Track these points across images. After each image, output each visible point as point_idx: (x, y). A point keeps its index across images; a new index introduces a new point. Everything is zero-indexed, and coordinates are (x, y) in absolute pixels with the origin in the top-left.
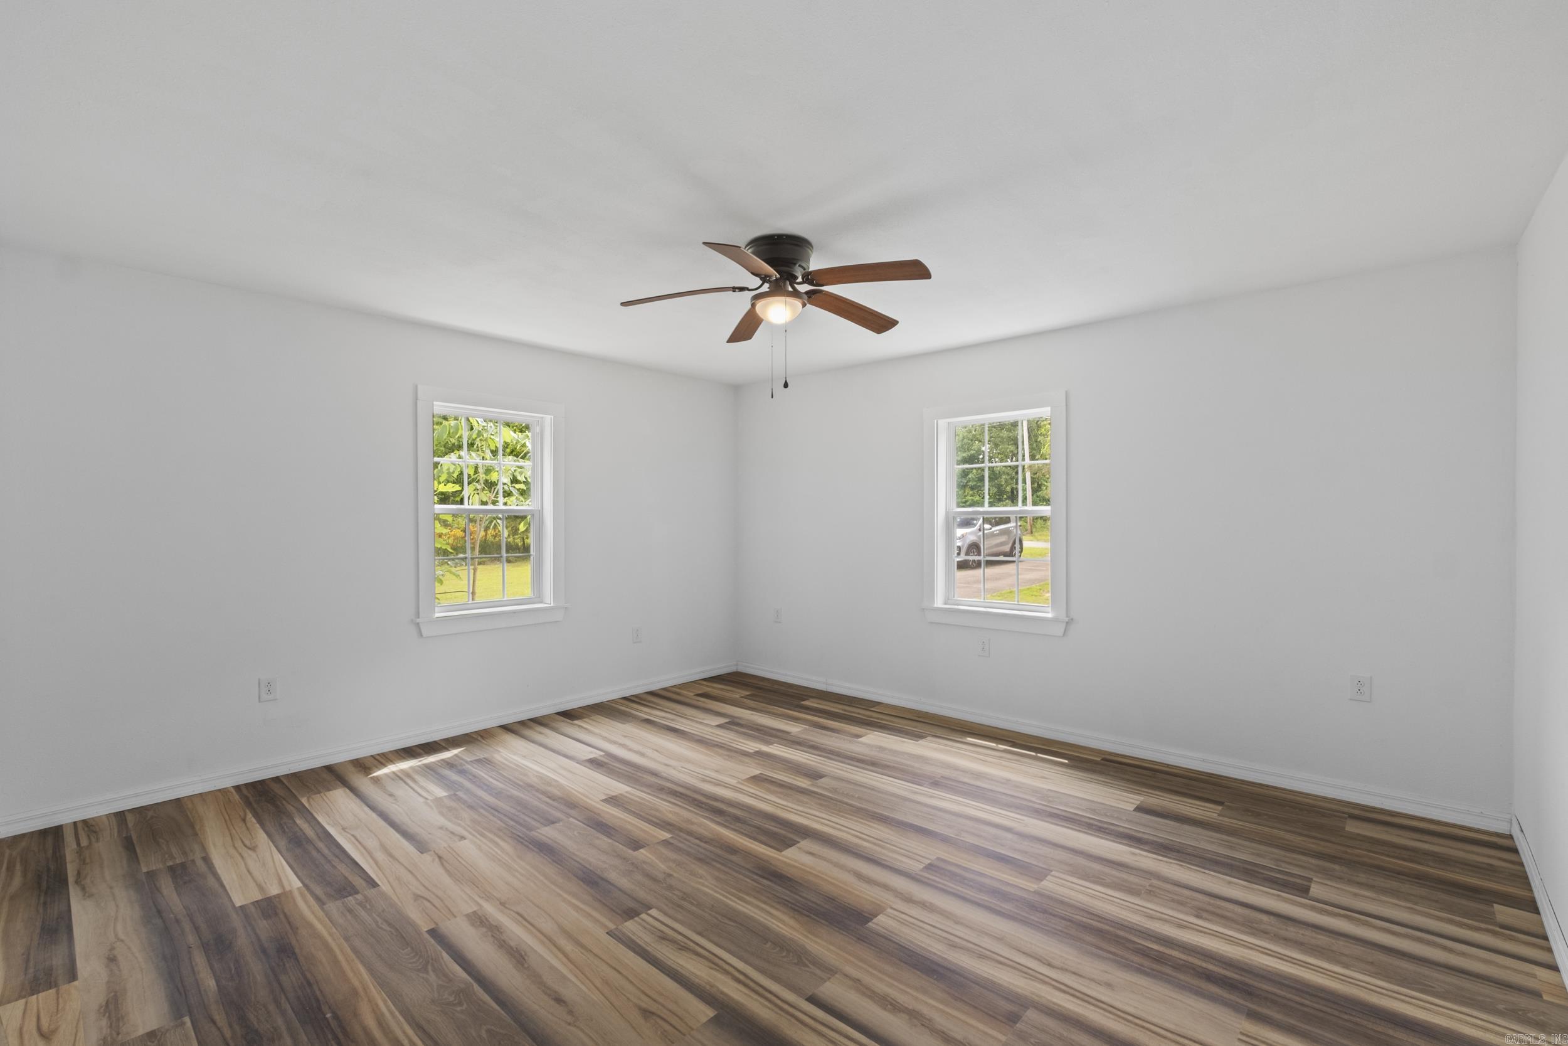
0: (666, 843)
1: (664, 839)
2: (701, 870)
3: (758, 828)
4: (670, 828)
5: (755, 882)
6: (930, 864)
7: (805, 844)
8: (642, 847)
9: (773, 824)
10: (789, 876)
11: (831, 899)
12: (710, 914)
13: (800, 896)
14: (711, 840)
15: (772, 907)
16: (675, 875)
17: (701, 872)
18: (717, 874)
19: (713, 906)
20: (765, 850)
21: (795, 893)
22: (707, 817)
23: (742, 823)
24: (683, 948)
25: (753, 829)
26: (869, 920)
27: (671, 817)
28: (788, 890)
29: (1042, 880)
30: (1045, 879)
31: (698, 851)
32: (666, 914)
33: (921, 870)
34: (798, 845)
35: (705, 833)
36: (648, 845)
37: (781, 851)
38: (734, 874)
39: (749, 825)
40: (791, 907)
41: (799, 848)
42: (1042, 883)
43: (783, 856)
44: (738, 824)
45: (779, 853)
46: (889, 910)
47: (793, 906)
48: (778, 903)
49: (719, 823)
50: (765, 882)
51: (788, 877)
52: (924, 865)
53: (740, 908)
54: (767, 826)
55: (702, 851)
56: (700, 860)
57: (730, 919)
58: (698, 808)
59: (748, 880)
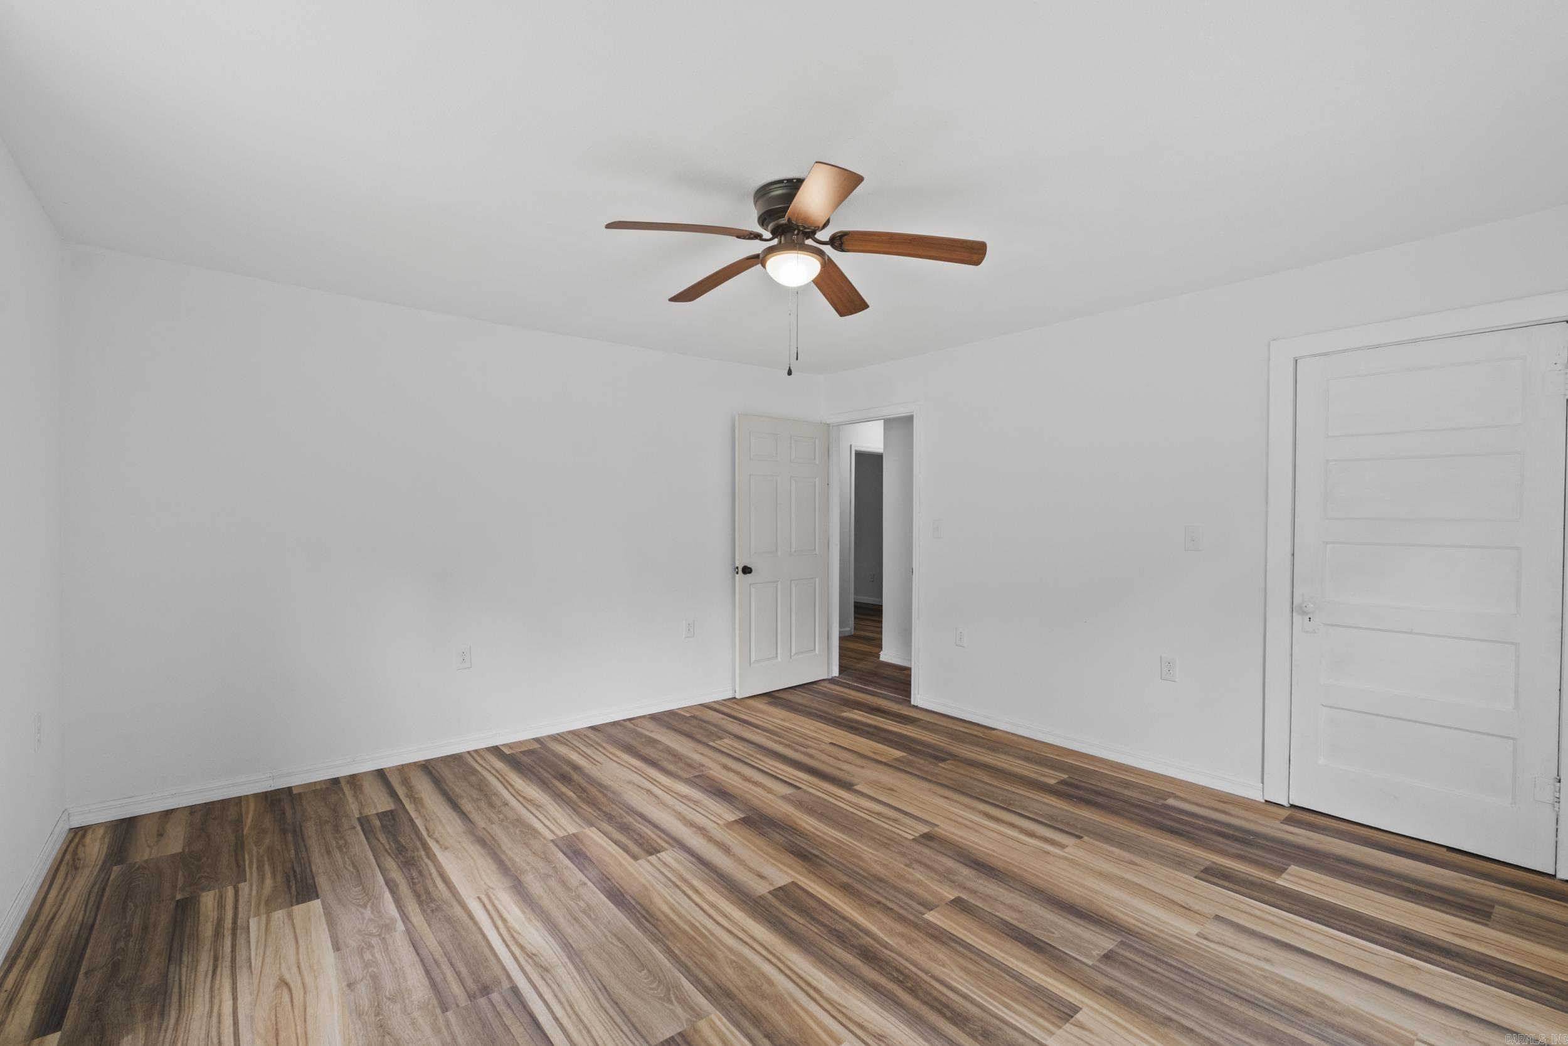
0: (930, 907)
1: (931, 912)
2: (878, 869)
3: (814, 919)
4: (932, 931)
5: (825, 853)
6: (651, 854)
7: (761, 889)
8: (953, 901)
9: (793, 924)
10: (792, 856)
11: (763, 834)
12: (863, 832)
13: (786, 838)
14: (872, 906)
15: (813, 833)
16: (903, 866)
17: (877, 867)
18: (861, 863)
19: (861, 837)
20: (810, 886)
21: (791, 841)
22: (886, 948)
23: (835, 930)
24: (879, 814)
25: (820, 918)
26: (743, 819)
27: (940, 952)
28: (796, 844)
29: (574, 834)
30: (569, 835)
31: (885, 890)
32: (900, 836)
33: (665, 850)
34: (772, 888)
35: (880, 915)
36: (947, 904)
37: (793, 882)
38: (844, 862)
39: (824, 925)
40: (797, 831)
41: (772, 884)
42: (574, 831)
43: (792, 876)
44: (840, 928)
45: (796, 881)
46: (721, 823)
47: (795, 832)
48: (807, 835)
49: (867, 933)
50: (815, 852)
51: (792, 854)
52: (658, 855)
53: (839, 834)
54: (802, 921)
55: (881, 891)
56: (881, 880)
57: (846, 827)
58: (902, 968)
59: (831, 854)
